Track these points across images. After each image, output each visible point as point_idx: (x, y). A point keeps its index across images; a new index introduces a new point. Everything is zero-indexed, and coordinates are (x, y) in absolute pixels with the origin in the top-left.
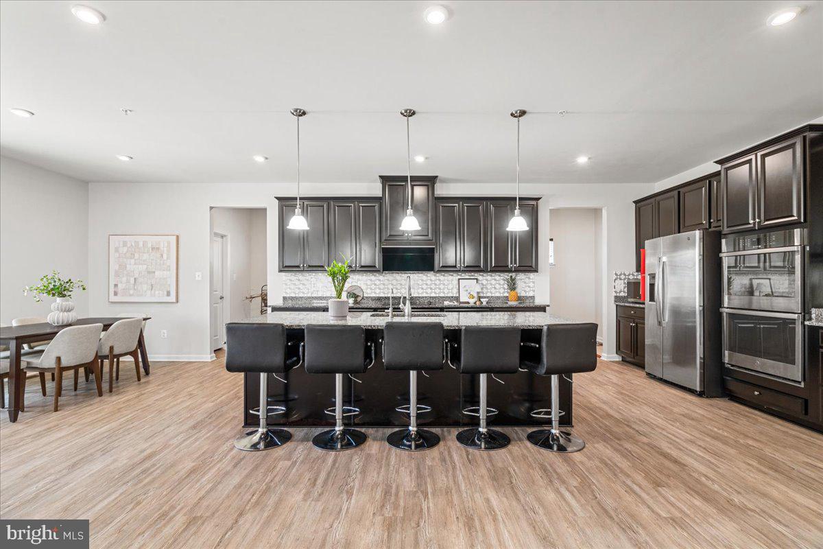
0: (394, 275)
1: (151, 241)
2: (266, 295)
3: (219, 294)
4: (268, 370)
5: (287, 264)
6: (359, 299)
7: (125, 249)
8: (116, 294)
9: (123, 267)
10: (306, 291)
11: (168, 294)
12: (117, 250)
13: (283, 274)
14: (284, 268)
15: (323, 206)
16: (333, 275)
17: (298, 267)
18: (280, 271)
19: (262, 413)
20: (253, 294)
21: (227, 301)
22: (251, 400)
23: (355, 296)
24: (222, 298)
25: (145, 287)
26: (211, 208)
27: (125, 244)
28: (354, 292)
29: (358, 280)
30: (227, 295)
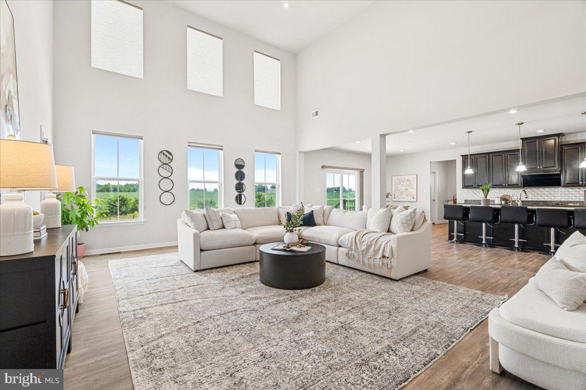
0: (533, 189)
1: (407, 177)
2: (456, 200)
3: (433, 198)
4: (457, 220)
5: (466, 185)
6: (508, 202)
7: (398, 181)
8: (394, 198)
9: (397, 188)
10: (477, 197)
11: (413, 198)
12: (395, 182)
13: (465, 189)
14: (465, 186)
15: (485, 157)
16: (483, 190)
17: (473, 186)
18: (463, 188)
19: (455, 234)
20: (449, 199)
21: (437, 201)
22: (451, 230)
23: (506, 200)
24: (434, 200)
25: (405, 195)
26: (431, 162)
27: (398, 179)
28: (506, 198)
29: (508, 192)
30: (437, 199)
